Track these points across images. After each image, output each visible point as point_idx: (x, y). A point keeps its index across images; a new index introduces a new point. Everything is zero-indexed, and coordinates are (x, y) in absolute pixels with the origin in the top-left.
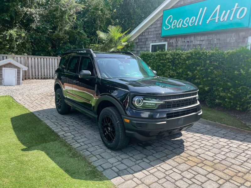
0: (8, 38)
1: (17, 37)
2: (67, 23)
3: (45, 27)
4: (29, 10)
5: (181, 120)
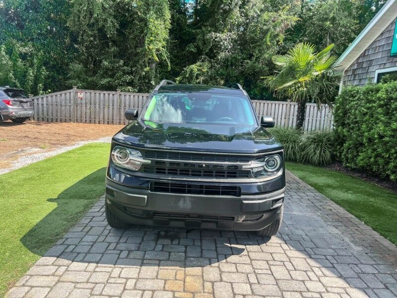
0: (187, 76)
1: (199, 73)
2: (268, 48)
3: (235, 58)
4: (218, 35)
5: (185, 200)
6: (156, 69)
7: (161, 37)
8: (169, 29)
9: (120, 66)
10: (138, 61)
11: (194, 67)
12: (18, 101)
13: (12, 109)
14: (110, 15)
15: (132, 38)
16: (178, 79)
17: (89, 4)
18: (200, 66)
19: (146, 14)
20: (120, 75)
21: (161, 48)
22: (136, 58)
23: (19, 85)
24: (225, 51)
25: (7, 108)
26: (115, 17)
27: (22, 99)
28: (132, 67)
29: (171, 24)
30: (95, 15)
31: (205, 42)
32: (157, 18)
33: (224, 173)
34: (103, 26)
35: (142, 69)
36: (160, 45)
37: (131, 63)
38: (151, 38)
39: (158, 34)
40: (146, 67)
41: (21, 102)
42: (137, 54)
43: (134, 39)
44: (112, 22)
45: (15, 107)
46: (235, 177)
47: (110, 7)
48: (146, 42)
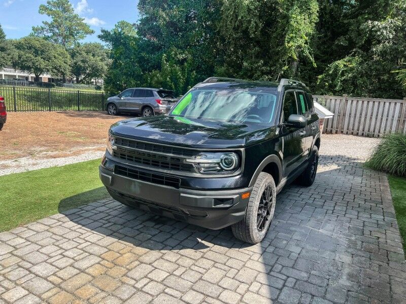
1: (345, 69)
3: (396, 49)
4: (376, 23)
5: (135, 185)
6: (298, 67)
7: (303, 33)
8: (316, 23)
9: (259, 66)
10: (278, 60)
11: (340, 63)
12: (167, 101)
13: (162, 107)
14: (255, 16)
15: (274, 37)
16: (320, 77)
17: (235, 8)
18: (349, 61)
19: (289, 10)
20: (258, 76)
21: (303, 45)
22: (276, 58)
23: (173, 87)
24: (384, 42)
25: (158, 106)
26: (260, 17)
27: (170, 99)
28: (270, 67)
29: (319, 17)
30: (240, 18)
31: (360, 33)
32: (300, 13)
33: (168, 164)
34: (247, 28)
35: (281, 68)
36: (301, 42)
37: (271, 62)
38: (291, 35)
39: (299, 30)
40: (285, 65)
41: (169, 102)
42: (277, 53)
43: (276, 38)
44: (255, 22)
45: (164, 106)
46: (178, 169)
47: (256, 8)
48: (286, 39)
